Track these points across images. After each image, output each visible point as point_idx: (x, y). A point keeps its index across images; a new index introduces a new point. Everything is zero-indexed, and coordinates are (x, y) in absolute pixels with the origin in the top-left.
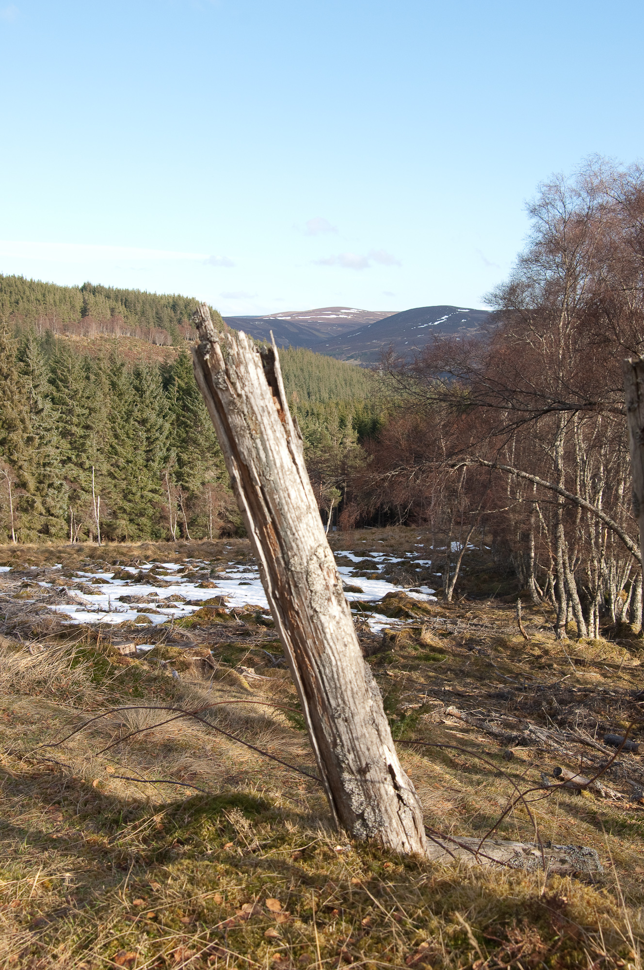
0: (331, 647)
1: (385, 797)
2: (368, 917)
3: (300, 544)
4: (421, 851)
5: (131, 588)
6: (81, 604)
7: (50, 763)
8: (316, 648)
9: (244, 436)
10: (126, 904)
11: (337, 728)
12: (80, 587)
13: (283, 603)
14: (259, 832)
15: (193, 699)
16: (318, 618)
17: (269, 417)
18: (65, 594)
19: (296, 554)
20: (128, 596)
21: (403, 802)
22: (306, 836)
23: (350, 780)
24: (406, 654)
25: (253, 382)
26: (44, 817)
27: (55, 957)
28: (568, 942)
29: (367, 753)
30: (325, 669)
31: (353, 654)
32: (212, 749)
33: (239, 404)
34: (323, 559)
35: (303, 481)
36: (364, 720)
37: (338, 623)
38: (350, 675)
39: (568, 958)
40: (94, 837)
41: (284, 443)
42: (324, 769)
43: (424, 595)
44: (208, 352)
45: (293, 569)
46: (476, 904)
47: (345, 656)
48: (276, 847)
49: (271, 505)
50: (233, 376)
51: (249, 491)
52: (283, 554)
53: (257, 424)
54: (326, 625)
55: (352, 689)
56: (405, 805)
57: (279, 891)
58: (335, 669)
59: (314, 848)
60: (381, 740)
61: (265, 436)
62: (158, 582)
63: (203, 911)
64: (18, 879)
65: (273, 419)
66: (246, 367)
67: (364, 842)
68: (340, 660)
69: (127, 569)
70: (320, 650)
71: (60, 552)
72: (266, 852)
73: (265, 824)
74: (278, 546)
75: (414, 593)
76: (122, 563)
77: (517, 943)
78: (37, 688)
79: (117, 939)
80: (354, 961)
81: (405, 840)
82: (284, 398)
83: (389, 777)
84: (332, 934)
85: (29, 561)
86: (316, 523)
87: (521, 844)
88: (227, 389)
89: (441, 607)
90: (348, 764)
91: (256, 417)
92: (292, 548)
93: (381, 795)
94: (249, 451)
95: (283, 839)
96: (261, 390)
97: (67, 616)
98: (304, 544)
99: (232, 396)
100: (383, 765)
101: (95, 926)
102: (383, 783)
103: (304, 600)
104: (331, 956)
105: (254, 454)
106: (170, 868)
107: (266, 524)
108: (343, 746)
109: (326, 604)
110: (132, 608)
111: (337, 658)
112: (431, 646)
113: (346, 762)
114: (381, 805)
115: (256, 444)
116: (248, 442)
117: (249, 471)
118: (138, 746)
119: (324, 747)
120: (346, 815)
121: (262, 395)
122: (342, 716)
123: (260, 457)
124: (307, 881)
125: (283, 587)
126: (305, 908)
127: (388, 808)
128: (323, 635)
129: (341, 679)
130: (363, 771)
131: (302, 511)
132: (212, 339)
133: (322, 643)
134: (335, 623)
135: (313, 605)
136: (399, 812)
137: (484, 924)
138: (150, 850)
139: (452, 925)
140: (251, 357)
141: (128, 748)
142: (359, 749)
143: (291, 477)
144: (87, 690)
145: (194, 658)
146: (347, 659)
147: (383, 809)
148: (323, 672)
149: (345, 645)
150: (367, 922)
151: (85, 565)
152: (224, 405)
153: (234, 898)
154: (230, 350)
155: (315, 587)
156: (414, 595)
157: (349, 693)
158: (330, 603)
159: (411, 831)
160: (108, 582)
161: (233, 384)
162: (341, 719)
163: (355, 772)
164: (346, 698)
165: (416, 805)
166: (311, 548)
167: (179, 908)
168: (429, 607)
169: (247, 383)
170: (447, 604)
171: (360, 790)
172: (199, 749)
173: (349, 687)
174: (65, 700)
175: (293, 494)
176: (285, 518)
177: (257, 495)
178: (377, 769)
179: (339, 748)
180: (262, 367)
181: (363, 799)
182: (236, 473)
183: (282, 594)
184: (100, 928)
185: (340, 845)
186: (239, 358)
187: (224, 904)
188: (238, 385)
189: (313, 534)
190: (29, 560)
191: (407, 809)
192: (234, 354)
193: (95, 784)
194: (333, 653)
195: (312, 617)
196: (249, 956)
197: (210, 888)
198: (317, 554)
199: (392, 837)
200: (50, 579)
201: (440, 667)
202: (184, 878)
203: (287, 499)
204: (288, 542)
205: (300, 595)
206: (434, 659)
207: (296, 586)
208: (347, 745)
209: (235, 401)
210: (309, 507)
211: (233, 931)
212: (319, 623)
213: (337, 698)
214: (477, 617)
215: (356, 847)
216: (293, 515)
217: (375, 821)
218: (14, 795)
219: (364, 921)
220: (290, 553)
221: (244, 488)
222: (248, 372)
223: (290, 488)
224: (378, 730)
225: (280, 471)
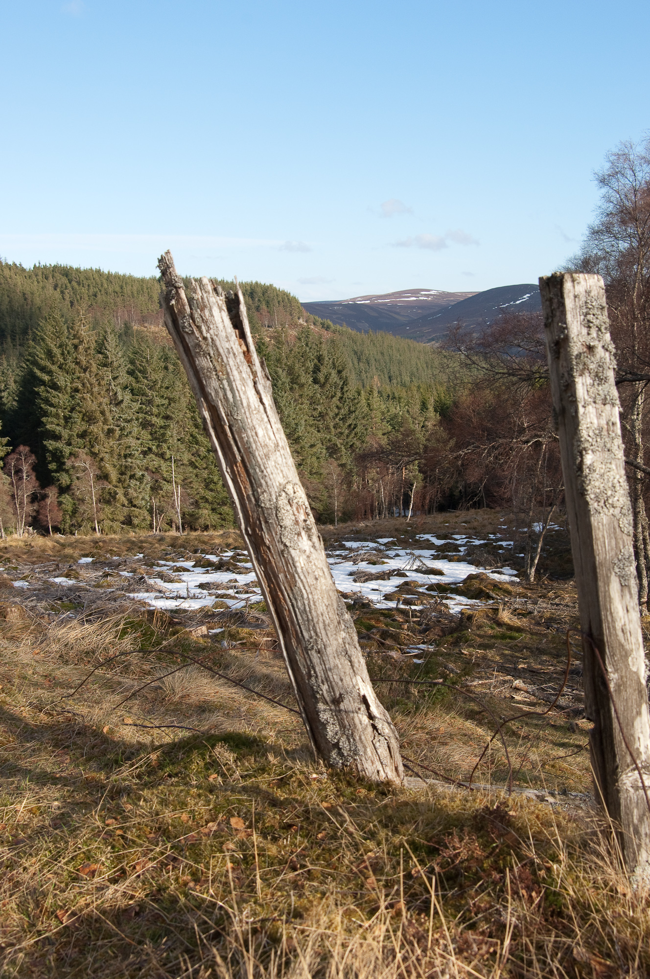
0: (302, 581)
1: (359, 726)
2: (323, 832)
3: (269, 480)
4: (397, 781)
5: (211, 575)
6: (160, 592)
7: (70, 715)
8: (288, 582)
9: (210, 378)
10: (99, 823)
11: (310, 660)
12: (161, 576)
13: (255, 538)
14: (243, 764)
15: (239, 667)
16: (289, 552)
17: (235, 358)
18: (145, 582)
19: (265, 491)
20: (208, 583)
21: (377, 731)
22: (286, 766)
23: (325, 711)
24: (482, 633)
25: (218, 325)
26: (52, 760)
27: (25, 869)
28: (505, 848)
29: (340, 683)
30: (297, 602)
31: (324, 587)
32: (248, 710)
33: (204, 346)
34: (292, 495)
35: (271, 420)
36: (336, 651)
37: (308, 557)
38: (321, 608)
39: (501, 862)
40: (94, 774)
41: (251, 384)
42: (301, 700)
43: (505, 576)
44: (173, 298)
45: (263, 505)
46: (425, 817)
47: (316, 589)
48: (256, 777)
49: (239, 444)
50: (198, 320)
51: (219, 431)
52: (253, 491)
53: (224, 365)
54: (296, 559)
55: (324, 621)
56: (379, 734)
57: (244, 810)
58: (306, 602)
59: (291, 776)
60: (354, 671)
61: (231, 377)
62: (238, 569)
63: (168, 828)
64: (6, 806)
65: (238, 361)
66: (211, 310)
67: (341, 771)
68: (311, 593)
69: (208, 557)
70: (292, 583)
71: (142, 542)
72: (246, 781)
73: (249, 757)
74: (248, 483)
75: (496, 575)
76: (204, 551)
77: (454, 850)
78: (85, 659)
79: (84, 853)
80: (300, 869)
81: (381, 769)
82: (250, 340)
83: (363, 707)
84: (285, 847)
85: (111, 552)
86: (284, 460)
87: (535, 791)
88: (193, 333)
89: (523, 587)
90: (323, 694)
91: (222, 359)
92: (261, 485)
93: (355, 724)
94: (216, 392)
95: (263, 770)
96: (226, 332)
97: (145, 603)
98: (273, 480)
99: (197, 338)
100: (356, 695)
101: (67, 842)
102: (357, 713)
103: (274, 535)
104: (280, 864)
105: (221, 394)
106: (146, 793)
107: (236, 462)
108: (317, 677)
109: (296, 538)
110: (210, 594)
111: (309, 591)
112: (509, 625)
113: (320, 692)
114: (355, 734)
115: (223, 385)
116: (214, 383)
117: (217, 411)
118: (173, 707)
119: (299, 679)
120: (323, 745)
121: (227, 337)
122: (315, 647)
123: (227, 398)
124: (274, 803)
125: (255, 523)
126: (266, 825)
127: (363, 737)
128: (294, 569)
129: (313, 611)
130: (337, 701)
131: (270, 448)
132: (177, 285)
133: (293, 577)
134: (305, 557)
135: (283, 540)
136: (374, 741)
137: (430, 835)
138: (142, 784)
139: (398, 835)
140: (215, 301)
141: (163, 709)
142: (332, 680)
143: (258, 416)
144: (134, 658)
145: (265, 639)
146: (318, 592)
147: (358, 738)
148: (295, 606)
149: (316, 579)
150: (322, 837)
151: (167, 554)
152: (191, 348)
153: (202, 818)
154: (194, 295)
155: (284, 522)
156: (496, 576)
157: (321, 625)
158: (300, 538)
159: (387, 760)
160: (188, 570)
161: (199, 328)
162: (314, 651)
163: (329, 702)
164: (318, 630)
165: (391, 735)
166: (280, 485)
167: (147, 825)
168: (510, 588)
169: (211, 326)
170: (529, 584)
171: (334, 720)
172: (233, 710)
173: (321, 619)
174: (112, 669)
175: (261, 433)
176: (254, 456)
177: (226, 435)
178: (351, 699)
179: (313, 679)
180: (226, 310)
181: (338, 728)
182: (207, 414)
183: (254, 530)
184: (71, 844)
185: (316, 773)
186: (203, 302)
187: (190, 822)
188: (204, 328)
189: (282, 471)
190: (111, 550)
191: (381, 738)
192: (198, 299)
193: (105, 730)
194: (304, 586)
195: (282, 551)
196: (202, 865)
197: (178, 808)
198: (286, 490)
199: (368, 765)
200: (131, 568)
201: (516, 645)
202: (155, 800)
203: (255, 437)
204: (257, 480)
205: (270, 530)
206: (511, 638)
207: (266, 522)
208: (321, 676)
209: (201, 343)
210: (277, 445)
211: (193, 845)
212: (289, 557)
213: (309, 630)
214: (559, 596)
215: (331, 776)
216: (261, 453)
217: (350, 750)
218: (28, 742)
219: (320, 836)
220: (259, 490)
221: (214, 428)
222: (212, 315)
223: (257, 426)
224: (351, 661)
225: (247, 410)
